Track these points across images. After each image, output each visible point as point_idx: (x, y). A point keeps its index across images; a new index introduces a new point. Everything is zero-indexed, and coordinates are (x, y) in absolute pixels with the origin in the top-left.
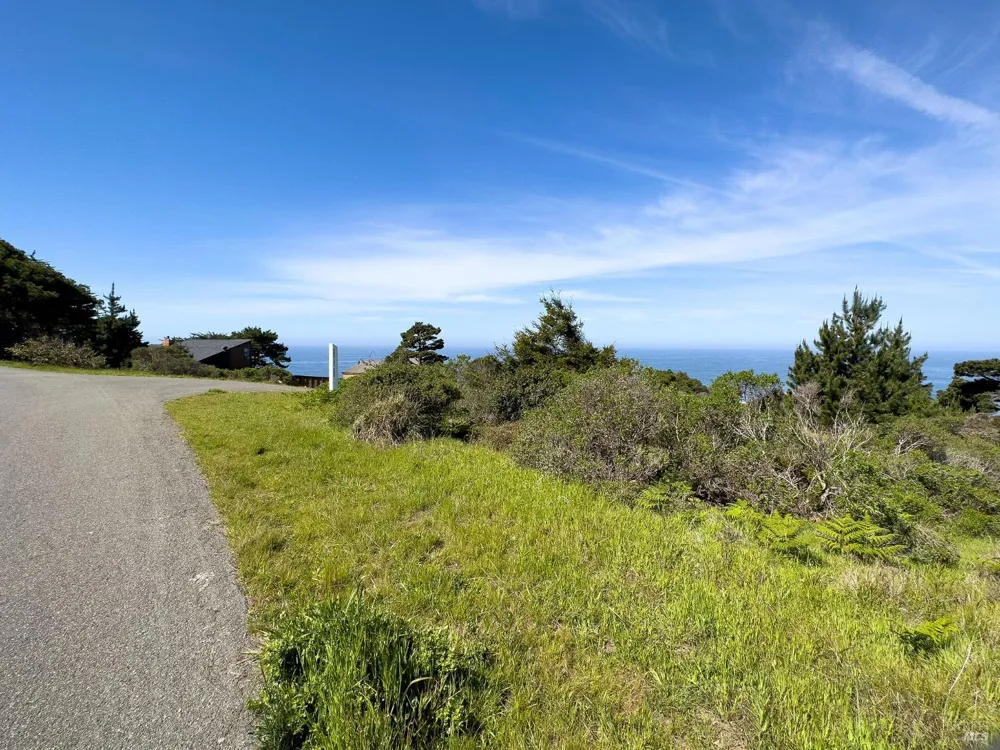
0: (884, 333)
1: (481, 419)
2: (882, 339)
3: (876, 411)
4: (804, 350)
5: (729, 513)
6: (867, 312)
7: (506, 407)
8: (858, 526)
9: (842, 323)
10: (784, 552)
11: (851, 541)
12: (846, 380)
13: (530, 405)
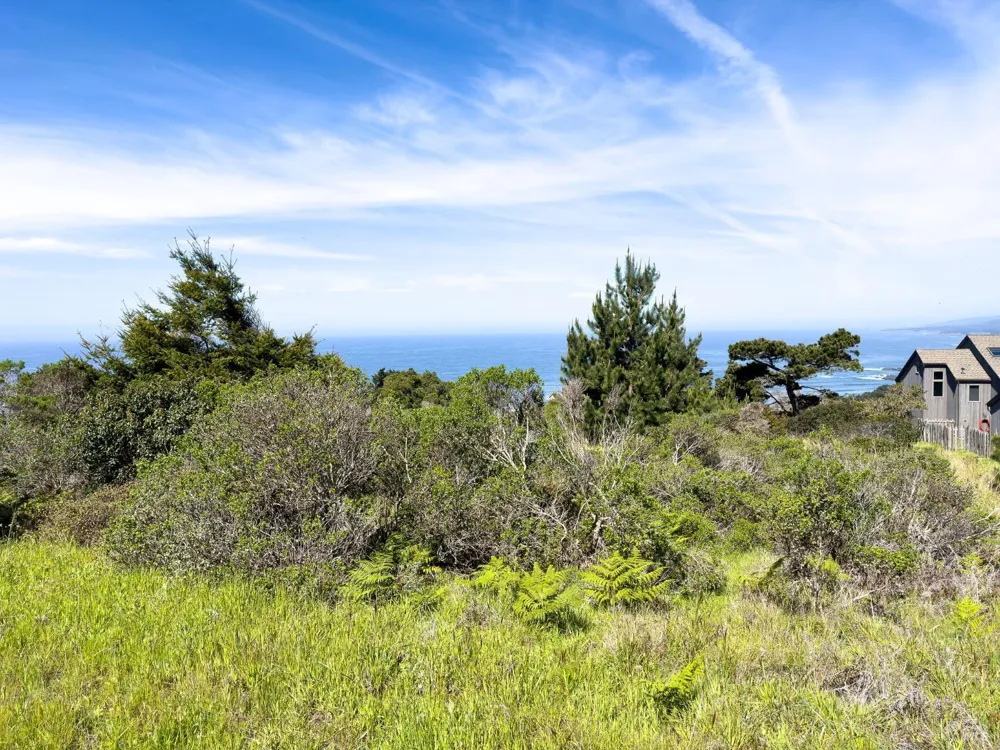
0: (659, 309)
1: (51, 487)
2: (658, 317)
3: (657, 409)
4: (578, 334)
6: (640, 283)
7: (105, 459)
8: (626, 565)
9: (616, 296)
10: (542, 622)
11: (621, 586)
12: (625, 372)
13: (155, 450)
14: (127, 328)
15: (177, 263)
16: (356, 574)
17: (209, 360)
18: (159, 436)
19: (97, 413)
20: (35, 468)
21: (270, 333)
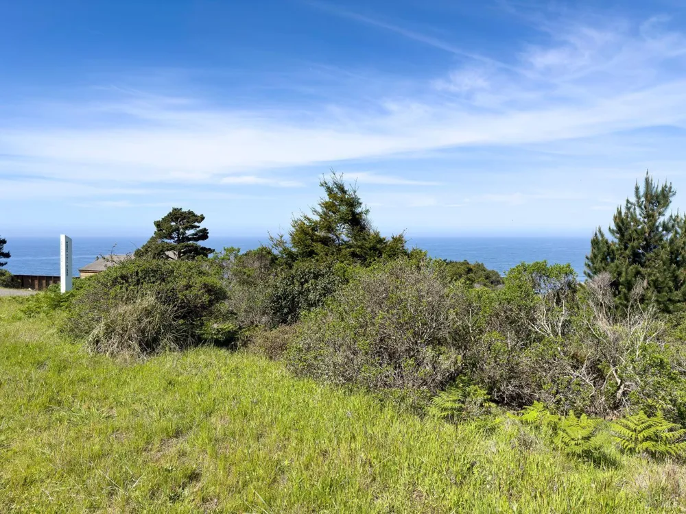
0: (675, 219)
1: (252, 323)
2: (673, 226)
3: (669, 300)
4: (600, 238)
6: (658, 198)
7: (282, 308)
8: (650, 422)
9: (635, 209)
10: (579, 456)
11: (646, 439)
12: (641, 269)
13: (311, 305)
14: (294, 229)
15: (323, 189)
16: (436, 399)
17: (340, 250)
18: (311, 296)
19: (277, 280)
21: (377, 234)
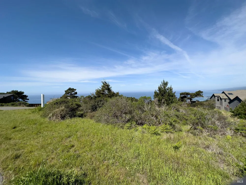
0: (169, 88)
1: (87, 112)
3: (168, 103)
4: (156, 92)
5: (143, 127)
6: (165, 84)
7: (93, 108)
8: (166, 126)
9: (162, 86)
10: (153, 134)
11: (165, 129)
12: (163, 97)
13: (99, 107)
14: (96, 91)
15: (102, 83)
16: (126, 125)
17: (106, 95)
19: (92, 102)
20: (85, 109)
21: (113, 92)
